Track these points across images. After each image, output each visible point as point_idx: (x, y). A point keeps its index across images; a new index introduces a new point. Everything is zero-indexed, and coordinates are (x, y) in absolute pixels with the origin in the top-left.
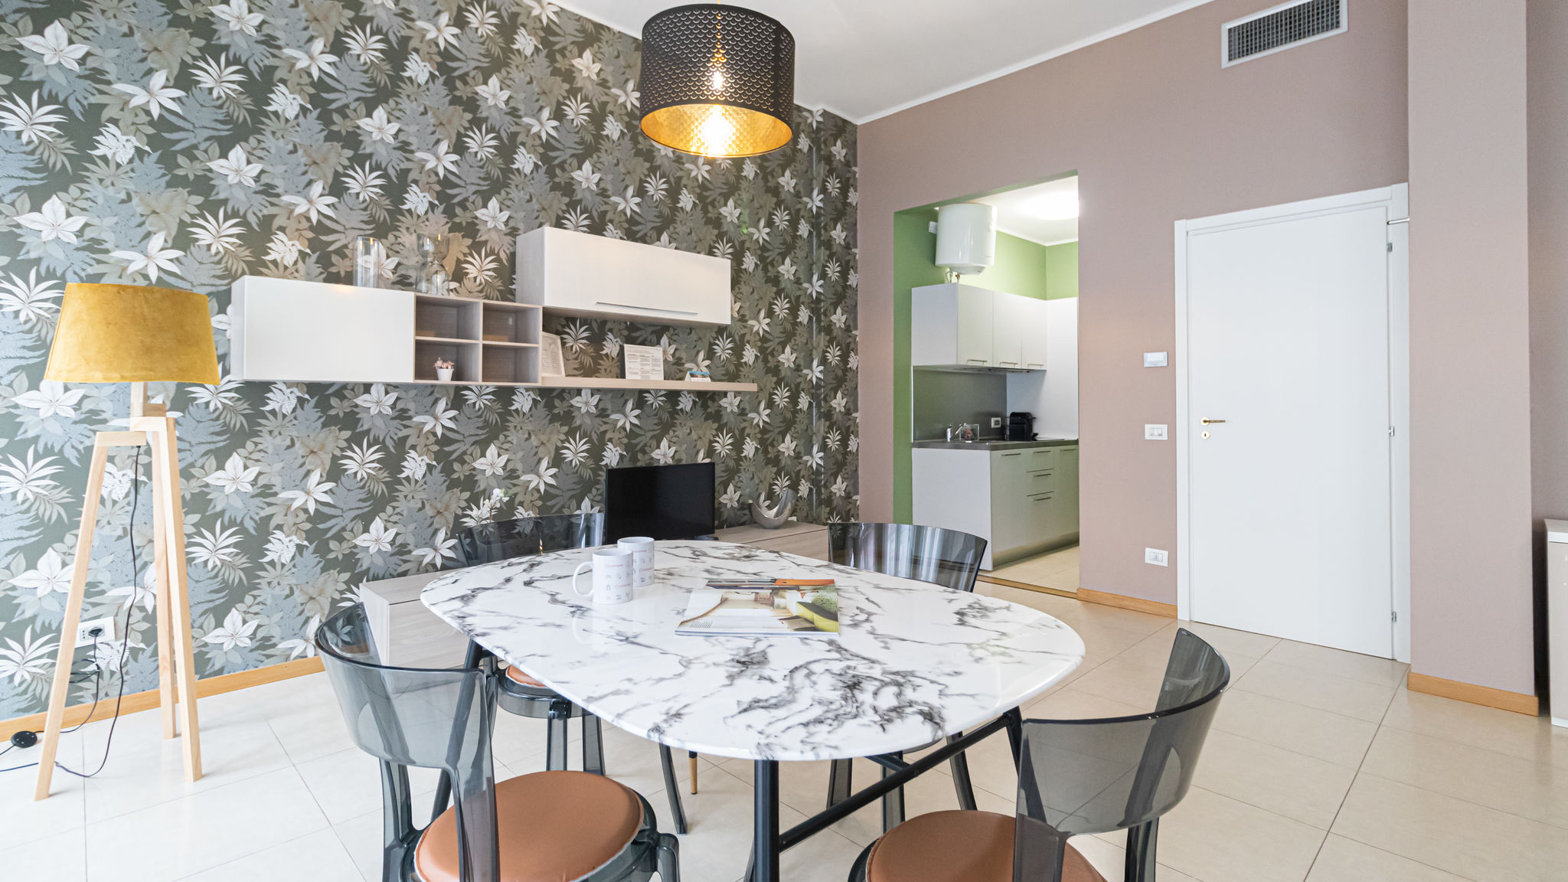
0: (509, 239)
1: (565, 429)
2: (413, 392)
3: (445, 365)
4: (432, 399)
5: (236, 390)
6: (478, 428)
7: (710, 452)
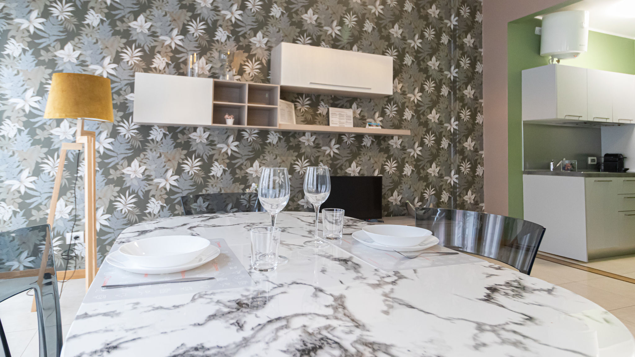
0: (267, 52)
1: (296, 154)
2: (217, 132)
3: (230, 117)
4: (226, 135)
5: (137, 129)
6: (249, 151)
7: (383, 171)
